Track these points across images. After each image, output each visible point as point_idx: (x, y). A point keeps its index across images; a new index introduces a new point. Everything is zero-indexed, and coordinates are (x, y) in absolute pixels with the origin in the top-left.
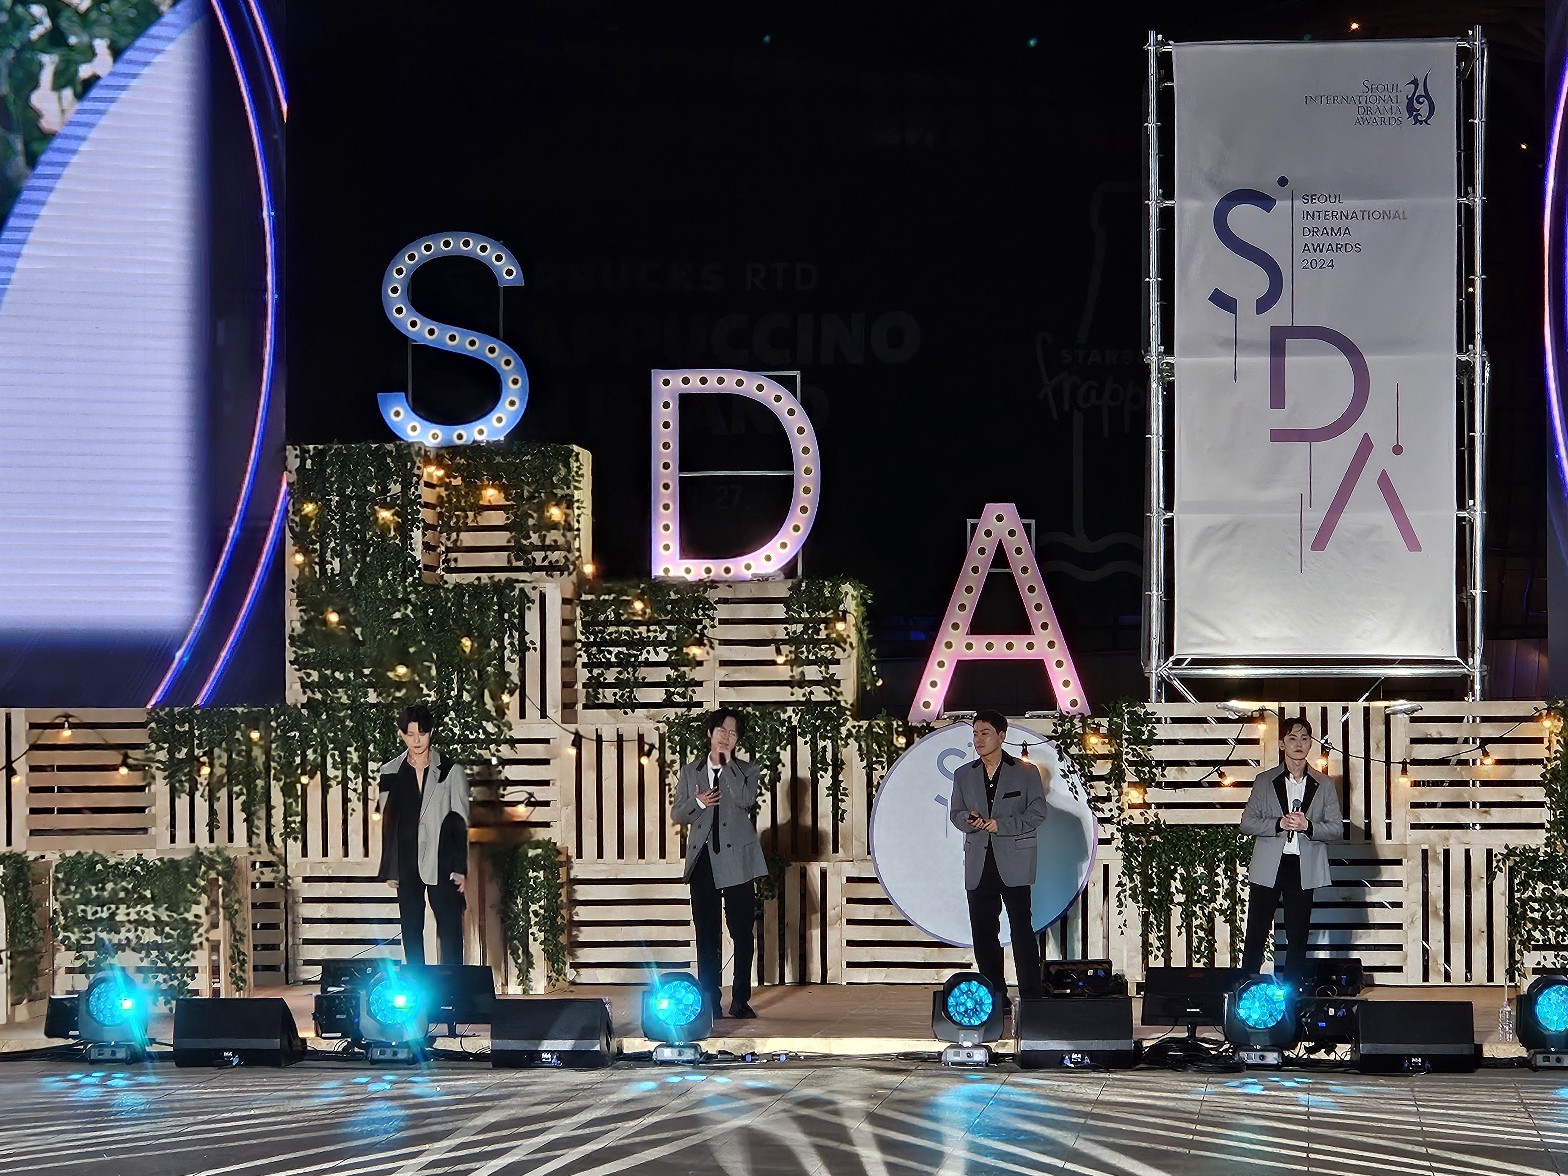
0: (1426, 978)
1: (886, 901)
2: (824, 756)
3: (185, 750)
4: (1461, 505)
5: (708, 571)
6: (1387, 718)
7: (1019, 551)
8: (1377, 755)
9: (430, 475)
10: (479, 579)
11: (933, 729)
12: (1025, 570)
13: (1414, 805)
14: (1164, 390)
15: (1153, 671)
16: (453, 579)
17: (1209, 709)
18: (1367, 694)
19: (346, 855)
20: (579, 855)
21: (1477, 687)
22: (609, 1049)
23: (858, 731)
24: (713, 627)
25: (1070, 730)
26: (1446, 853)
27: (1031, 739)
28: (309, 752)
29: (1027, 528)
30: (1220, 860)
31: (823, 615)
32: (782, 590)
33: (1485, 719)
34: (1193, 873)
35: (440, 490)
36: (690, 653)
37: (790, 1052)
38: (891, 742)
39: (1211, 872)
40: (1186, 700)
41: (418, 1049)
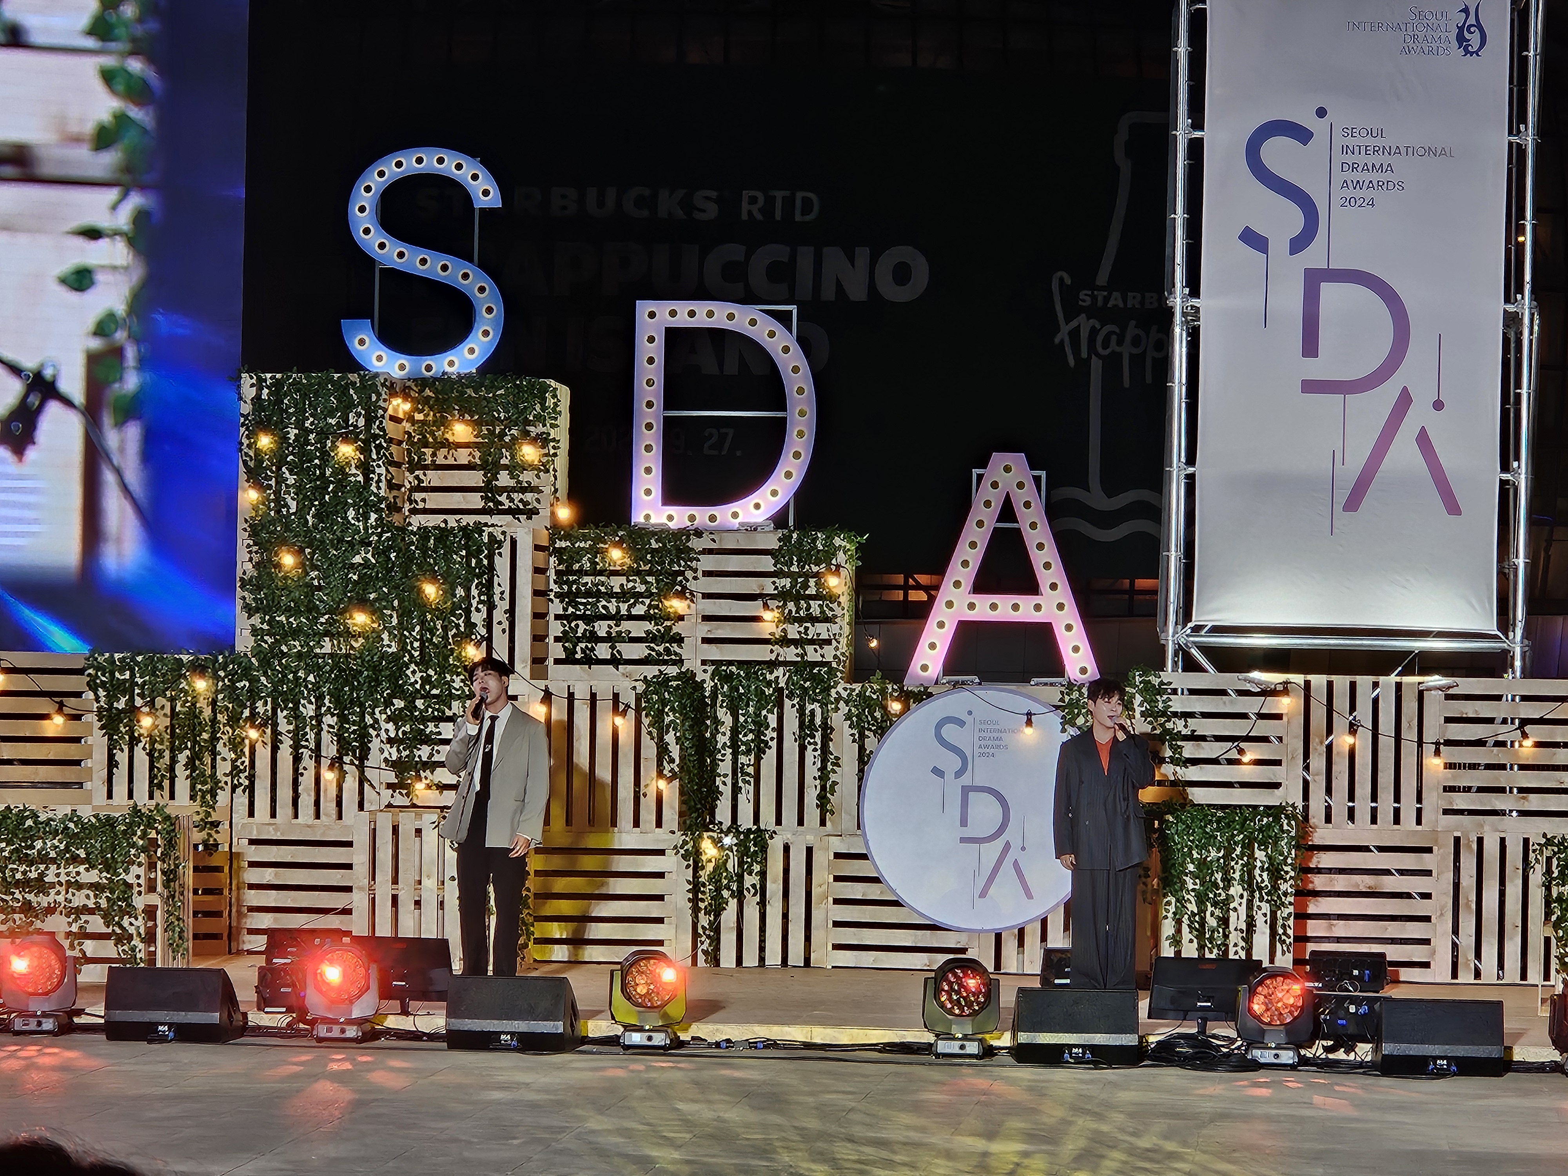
0: (1455, 975)
1: (876, 880)
2: (812, 720)
3: (123, 700)
4: (1505, 467)
5: (692, 518)
6: (1421, 694)
7: (1027, 505)
8: (1409, 734)
9: (396, 410)
10: (445, 521)
11: (930, 695)
12: (1033, 526)
13: (1447, 789)
14: (1188, 335)
15: (1170, 638)
16: (416, 521)
17: (1230, 680)
18: (1400, 668)
19: (296, 816)
21: (1518, 664)
22: (573, 1031)
23: (849, 695)
24: (695, 578)
25: (1078, 700)
26: (1480, 841)
27: (1035, 708)
28: (259, 704)
29: (1037, 480)
30: (1236, 843)
31: (815, 569)
32: (772, 542)
33: (1524, 698)
34: (1207, 857)
35: (407, 426)
36: (671, 607)
37: (768, 1040)
38: (884, 708)
39: (1227, 857)
40: (1204, 670)
41: (368, 1027)
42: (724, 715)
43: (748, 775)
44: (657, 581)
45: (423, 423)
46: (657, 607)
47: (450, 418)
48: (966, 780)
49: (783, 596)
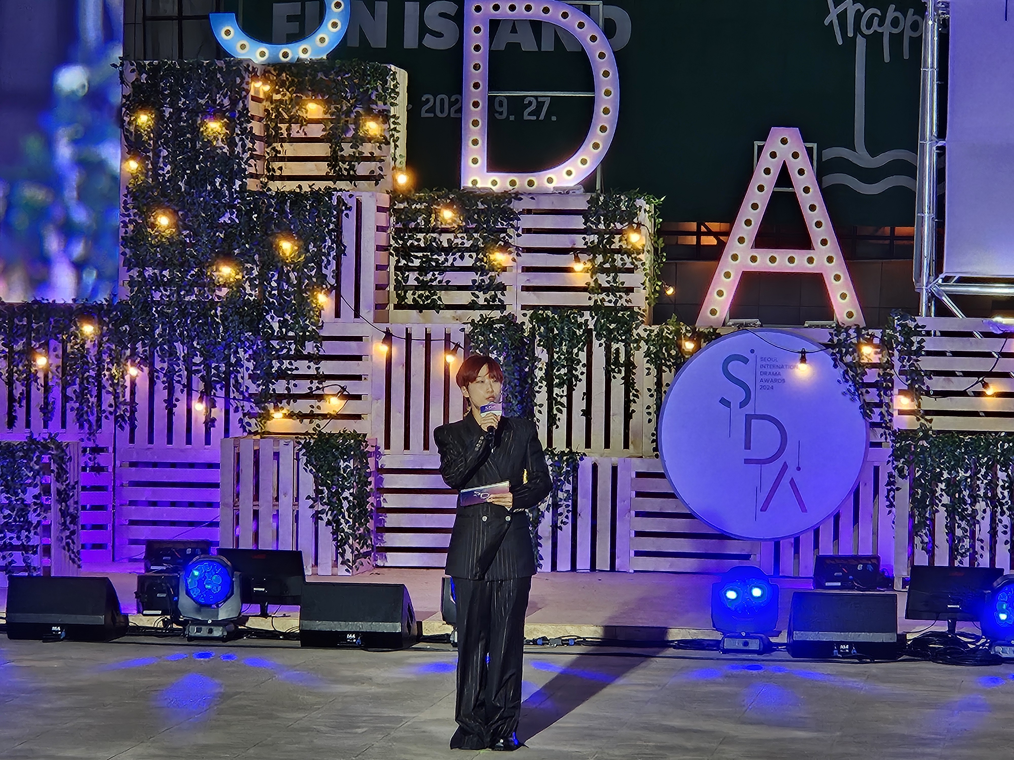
1: (671, 495)
2: (617, 358)
3: (21, 343)
5: (513, 183)
7: (801, 172)
9: (257, 91)
10: (300, 187)
11: (718, 336)
12: (806, 190)
14: (939, 26)
15: (924, 288)
16: (275, 186)
17: (976, 324)
19: (170, 442)
20: (387, 446)
22: (409, 631)
23: (649, 335)
24: (518, 235)
25: (846, 340)
28: (139, 345)
29: (809, 151)
30: (981, 465)
31: (619, 226)
32: (582, 203)
34: (956, 477)
35: (266, 104)
36: (494, 260)
37: (579, 638)
38: (679, 347)
39: (974, 476)
40: (954, 315)
41: (232, 627)
42: (542, 354)
43: (562, 404)
44: (484, 238)
45: (281, 101)
46: (482, 260)
47: (304, 98)
48: (749, 409)
49: (591, 250)
